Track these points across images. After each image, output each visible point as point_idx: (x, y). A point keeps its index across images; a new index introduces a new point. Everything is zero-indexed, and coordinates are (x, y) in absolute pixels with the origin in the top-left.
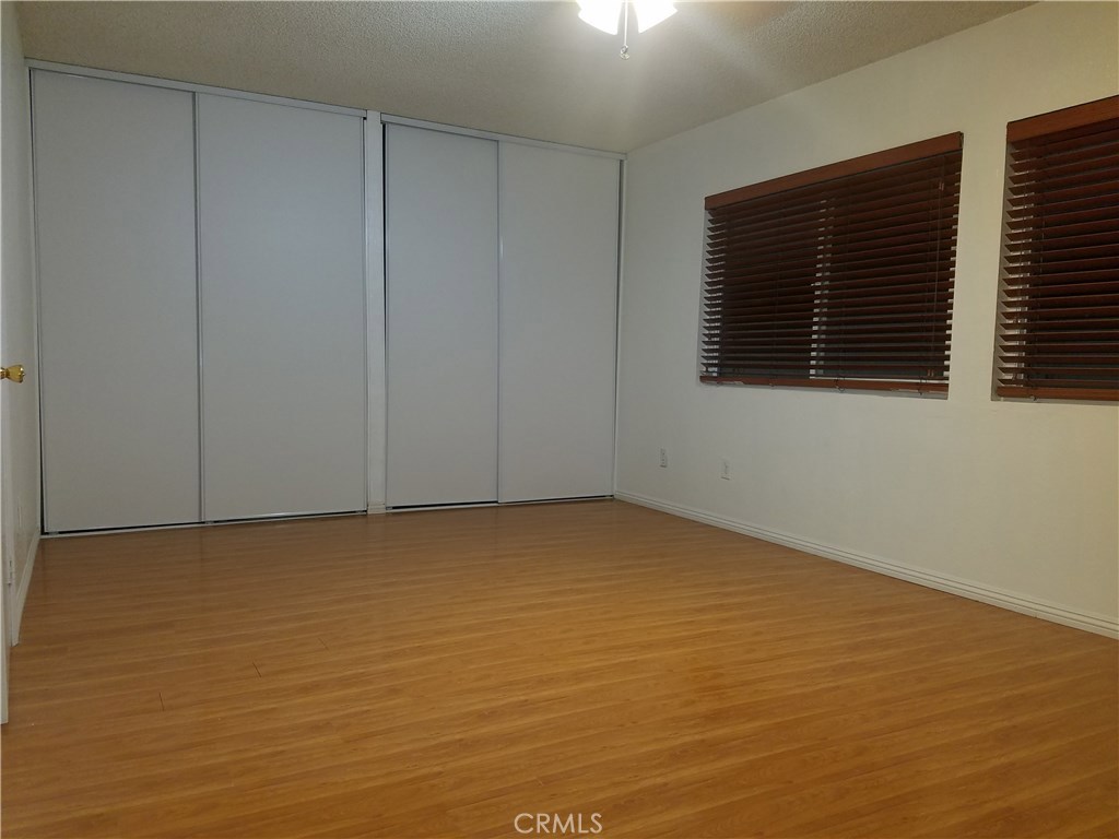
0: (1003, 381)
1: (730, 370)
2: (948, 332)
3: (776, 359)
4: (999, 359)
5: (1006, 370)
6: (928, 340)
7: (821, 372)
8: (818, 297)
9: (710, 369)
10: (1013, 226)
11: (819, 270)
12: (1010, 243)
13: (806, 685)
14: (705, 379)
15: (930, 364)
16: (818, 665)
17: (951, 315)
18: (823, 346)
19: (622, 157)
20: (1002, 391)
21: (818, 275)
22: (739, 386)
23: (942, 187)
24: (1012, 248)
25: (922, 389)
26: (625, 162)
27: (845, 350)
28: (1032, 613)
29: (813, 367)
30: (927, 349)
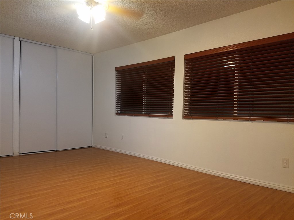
0: (185, 115)
1: (123, 112)
2: (173, 103)
3: (135, 109)
4: (184, 110)
5: (185, 112)
6: (168, 105)
7: (145, 112)
8: (144, 94)
9: (118, 112)
10: (186, 79)
11: (144, 88)
12: (186, 83)
13: (141, 194)
14: (117, 114)
15: (169, 111)
16: (144, 188)
17: (173, 99)
18: (145, 106)
19: (93, 55)
20: (185, 117)
21: (144, 89)
22: (126, 116)
23: (171, 69)
24: (186, 84)
25: (168, 117)
26: (93, 57)
27: (150, 107)
28: (193, 169)
29: (143, 111)
30: (168, 107)
